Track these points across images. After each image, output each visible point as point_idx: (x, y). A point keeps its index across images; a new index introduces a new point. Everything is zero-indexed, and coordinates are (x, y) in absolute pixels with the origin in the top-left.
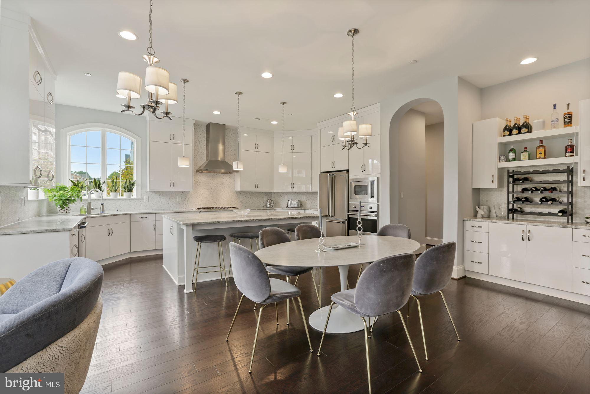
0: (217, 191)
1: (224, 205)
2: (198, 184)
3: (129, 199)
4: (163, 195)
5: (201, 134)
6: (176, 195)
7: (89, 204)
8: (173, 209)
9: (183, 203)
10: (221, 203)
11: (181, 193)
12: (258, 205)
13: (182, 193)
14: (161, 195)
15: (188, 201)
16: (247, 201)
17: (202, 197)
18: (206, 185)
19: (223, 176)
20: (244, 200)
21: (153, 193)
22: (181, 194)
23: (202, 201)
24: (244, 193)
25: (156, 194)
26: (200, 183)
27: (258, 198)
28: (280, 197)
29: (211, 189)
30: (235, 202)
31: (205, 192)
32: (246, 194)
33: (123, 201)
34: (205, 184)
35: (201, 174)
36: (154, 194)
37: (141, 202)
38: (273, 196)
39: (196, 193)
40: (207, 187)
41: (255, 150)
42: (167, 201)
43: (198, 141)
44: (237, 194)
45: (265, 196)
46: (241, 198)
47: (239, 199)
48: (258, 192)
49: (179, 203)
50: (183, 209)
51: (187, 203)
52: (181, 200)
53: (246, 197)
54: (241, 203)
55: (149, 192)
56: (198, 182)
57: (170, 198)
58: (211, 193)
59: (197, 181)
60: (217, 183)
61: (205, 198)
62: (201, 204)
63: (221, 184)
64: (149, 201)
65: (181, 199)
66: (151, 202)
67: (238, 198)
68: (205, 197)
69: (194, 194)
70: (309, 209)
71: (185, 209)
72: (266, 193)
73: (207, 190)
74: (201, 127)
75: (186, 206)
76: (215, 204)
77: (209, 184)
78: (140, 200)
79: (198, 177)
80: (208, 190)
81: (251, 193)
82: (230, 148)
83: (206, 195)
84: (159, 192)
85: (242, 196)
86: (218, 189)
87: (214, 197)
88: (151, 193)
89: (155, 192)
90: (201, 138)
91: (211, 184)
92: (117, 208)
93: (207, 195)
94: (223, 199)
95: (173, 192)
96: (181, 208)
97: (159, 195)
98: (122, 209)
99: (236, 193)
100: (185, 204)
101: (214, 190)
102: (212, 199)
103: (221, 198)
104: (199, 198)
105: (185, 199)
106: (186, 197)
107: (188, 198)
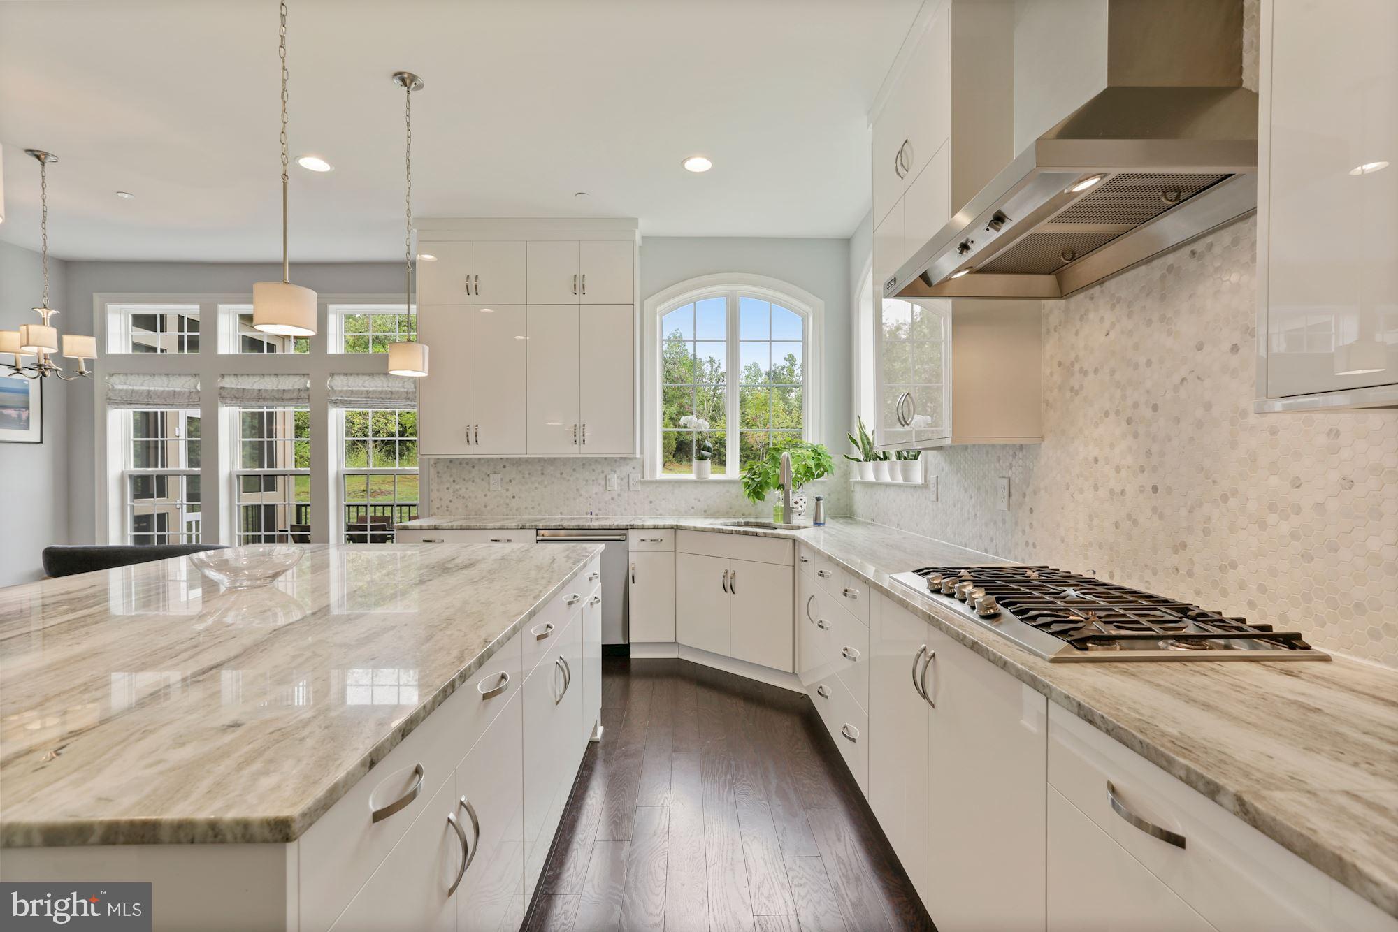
0: (1200, 424)
2: (1078, 386)
3: (909, 486)
4: (964, 468)
8: (986, 551)
9: (1017, 523)
10: (1234, 566)
11: (1012, 459)
13: (1015, 455)
14: (960, 468)
15: (1031, 510)
17: (1096, 488)
18: (1119, 385)
22: (1011, 466)
25: (951, 463)
26: (1087, 374)
29: (1148, 413)
31: (1112, 446)
34: (1113, 372)
36: (946, 468)
37: (926, 498)
39: (1068, 454)
40: (1124, 397)
49: (1003, 521)
51: (1031, 526)
52: (1008, 507)
56: (1077, 367)
57: (980, 488)
58: (1149, 454)
59: (1073, 364)
61: (1112, 492)
63: (1235, 349)
64: (937, 497)
65: (1010, 495)
66: (940, 503)
68: (1113, 483)
75: (1027, 544)
77: (1136, 366)
80: (1129, 421)
83: (1119, 470)
86: (1208, 406)
88: (943, 461)
91: (1149, 363)
93: (1124, 473)
94: (1263, 525)
95: (987, 451)
97: (957, 471)
100: (1024, 532)
101: (1177, 421)
102: (1154, 509)
103: (1233, 502)
104: (1081, 491)
105: (1024, 494)
106: (1028, 484)
107: (1035, 493)
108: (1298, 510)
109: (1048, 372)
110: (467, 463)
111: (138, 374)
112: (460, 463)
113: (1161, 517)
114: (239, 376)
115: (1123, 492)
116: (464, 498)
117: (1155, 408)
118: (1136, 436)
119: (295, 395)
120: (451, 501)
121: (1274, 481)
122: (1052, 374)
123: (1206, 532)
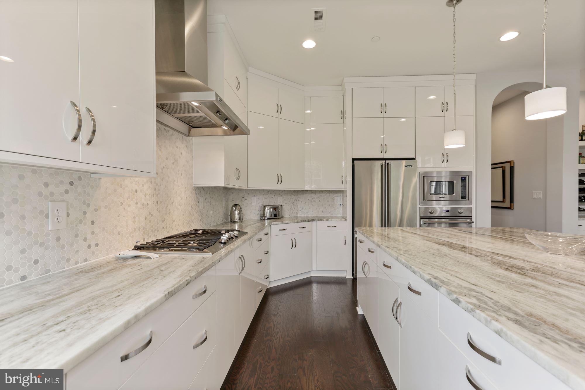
6: (40, 194)
9: (76, 236)
12: (218, 219)
15: (93, 223)
16: (207, 211)
17: (137, 203)
20: (204, 209)
22: (67, 192)
23: (137, 219)
24: (204, 191)
27: (217, 203)
30: (193, 215)
32: (207, 193)
38: (230, 198)
44: (196, 194)
45: (223, 198)
46: (201, 203)
47: (199, 207)
49: (58, 239)
50: (77, 263)
51: (93, 233)
53: (207, 200)
54: (200, 217)
63: (173, 162)
65: (68, 215)
67: (197, 204)
68: (143, 202)
69: (115, 191)
70: (324, 220)
71: (86, 260)
73: (147, 178)
75: (89, 247)
80: (149, 177)
85: (202, 199)
87: (161, 202)
96: (68, 260)
99: (196, 190)
100: (85, 240)
104: (129, 206)
105: (85, 213)
106: (89, 205)
107: (96, 210)
115: (147, 204)
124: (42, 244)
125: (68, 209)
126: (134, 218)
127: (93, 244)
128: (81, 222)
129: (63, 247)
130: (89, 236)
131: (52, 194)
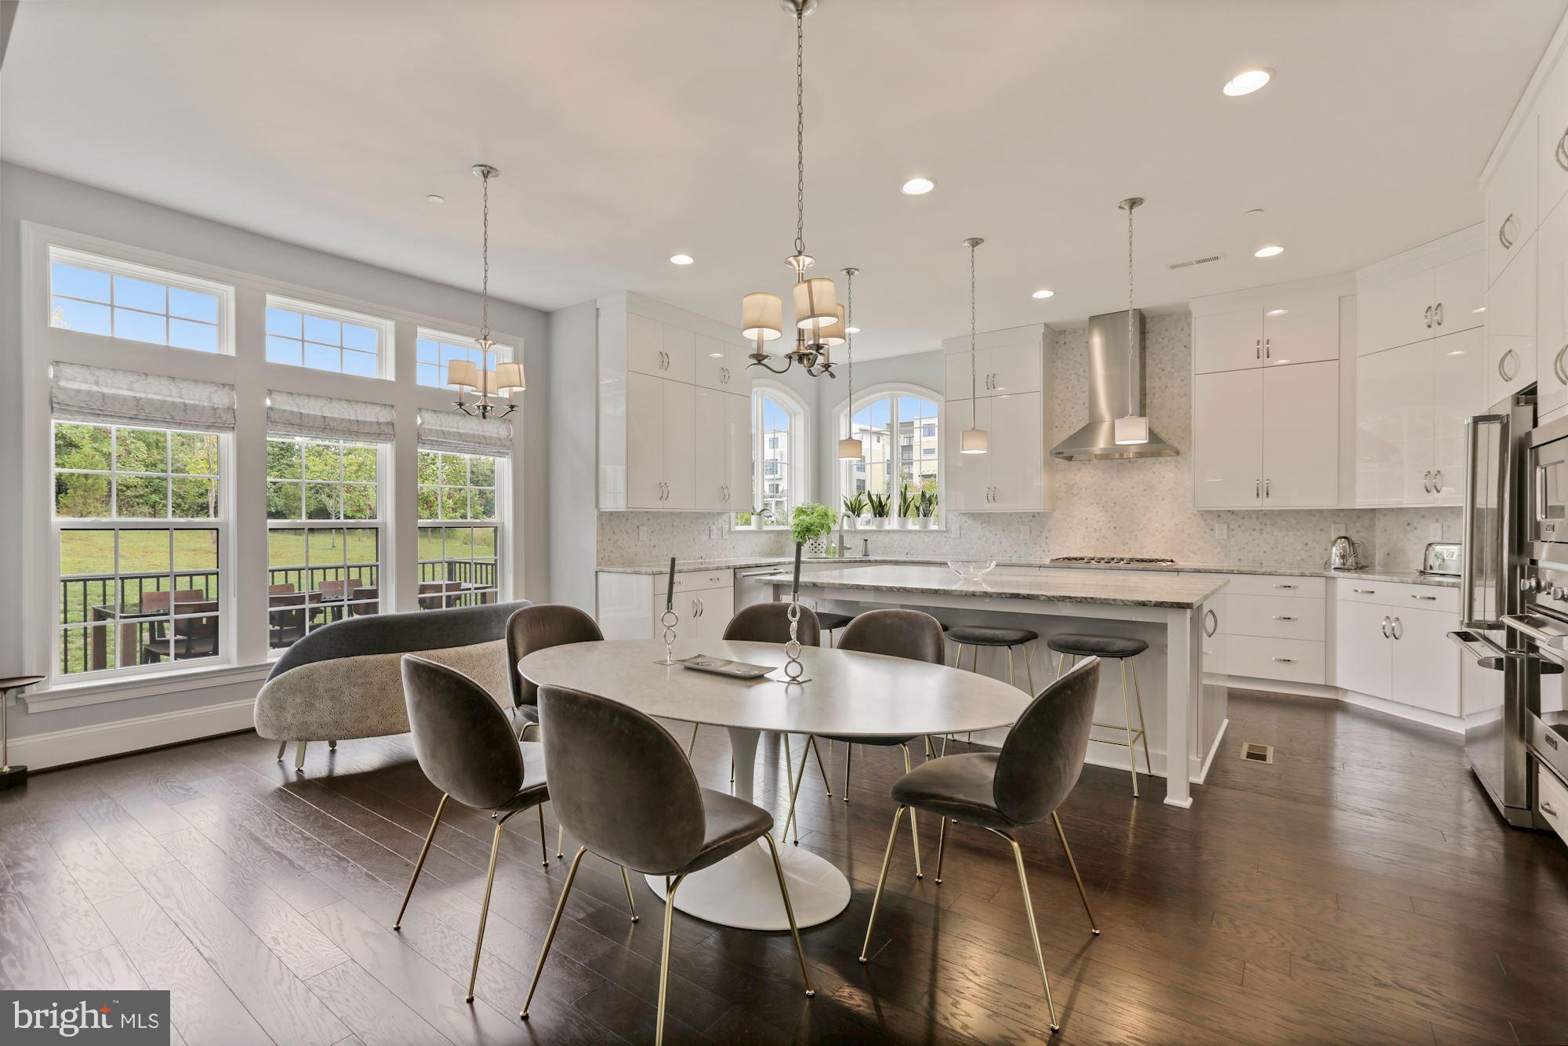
0: (1133, 509)
1: (1154, 552)
2: (1076, 493)
3: (925, 531)
4: (989, 522)
5: (1081, 355)
6: (1018, 522)
7: (841, 538)
8: (1011, 557)
9: (1035, 544)
10: (1146, 548)
11: (1031, 518)
12: (1298, 558)
13: (1033, 516)
14: (985, 522)
15: (1047, 538)
16: (1247, 543)
17: (1087, 528)
18: (1098, 495)
19: (1154, 463)
20: (1232, 539)
21: (969, 518)
22: (1031, 521)
23: (1086, 539)
24: (1233, 516)
25: (975, 519)
26: (1081, 489)
27: (1298, 533)
28: (1409, 528)
29: (1113, 505)
30: (1196, 544)
31: (1095, 514)
32: (1244, 518)
33: (916, 534)
34: (1094, 490)
35: (1084, 464)
36: (970, 522)
37: (945, 537)
38: (1380, 524)
39: (1070, 516)
40: (1101, 499)
41: (1259, 363)
42: (998, 536)
43: (1073, 376)
44: (1206, 520)
45: (1333, 525)
46: (1221, 530)
47: (1213, 536)
48: (1297, 512)
49: (1026, 543)
50: (1036, 558)
51: (1047, 543)
52: (1030, 537)
53: (1243, 528)
54: (1219, 549)
55: (961, 516)
56: (1076, 486)
57: (1003, 530)
58: (1112, 517)
59: (1073, 485)
60: (1133, 488)
61: (1095, 529)
62: (1084, 547)
63: (1145, 490)
64: (962, 536)
65: (1031, 532)
66: (966, 538)
67: (1208, 531)
68: (1095, 527)
69: (1064, 519)
71: (1041, 558)
72: (1338, 516)
73: (1101, 508)
74: (1081, 335)
75: (1043, 551)
76: (1124, 548)
77: (1106, 490)
78: (946, 534)
79: (1075, 475)
80: (1103, 507)
81: (1265, 514)
82: (1176, 374)
83: (1098, 522)
84: (982, 514)
85: (1225, 527)
87: (1121, 528)
88: (965, 518)
89: (972, 515)
90: (1081, 364)
91: (1112, 490)
92: (905, 548)
93: (1101, 523)
94: (1154, 536)
95: (1011, 514)
96: (1031, 555)
97: (982, 523)
98: (914, 551)
99: (1202, 515)
100: (1041, 547)
101: (1124, 508)
102: (1115, 534)
103: (1145, 531)
104: (1079, 529)
105: (1041, 532)
106: (1044, 528)
107: (1049, 531)
108: (1164, 531)
109: (1057, 486)
110: (623, 516)
111: (114, 370)
112: (619, 516)
113: (1118, 536)
114: (294, 396)
115: (1100, 529)
116: (621, 548)
117: (1115, 503)
118: (1106, 511)
119: (375, 429)
120: (611, 552)
121: (1157, 525)
122: (1060, 487)
123: (1136, 539)
124: (1018, 545)
125: (1030, 530)
126: (1084, 538)
127: (1046, 550)
128: (1038, 536)
129: (1028, 548)
130: (1044, 545)
131: (1023, 522)
